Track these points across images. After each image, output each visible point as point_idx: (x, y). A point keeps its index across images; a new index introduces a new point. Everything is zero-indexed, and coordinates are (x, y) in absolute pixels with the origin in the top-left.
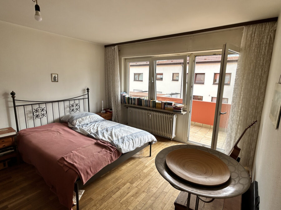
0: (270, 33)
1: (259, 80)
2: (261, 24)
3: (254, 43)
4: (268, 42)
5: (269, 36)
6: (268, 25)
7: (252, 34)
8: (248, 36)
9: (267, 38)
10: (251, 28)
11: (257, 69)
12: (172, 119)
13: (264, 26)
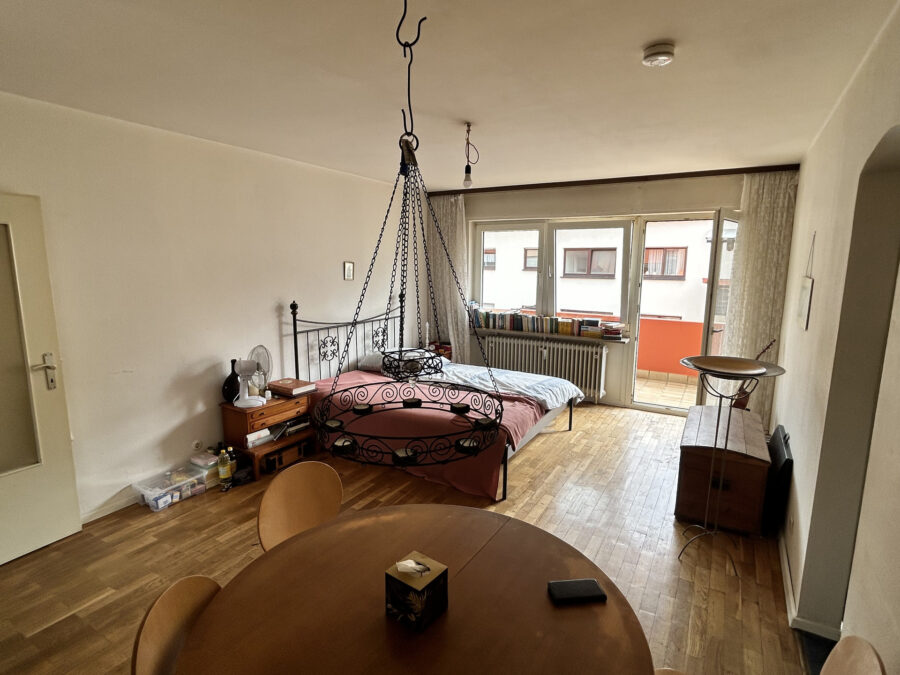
0: (789, 190)
1: (774, 270)
2: (772, 173)
3: (763, 206)
4: (786, 204)
5: (787, 196)
6: (785, 176)
7: (758, 189)
8: (753, 191)
9: (785, 197)
10: (757, 177)
11: (770, 251)
12: (598, 357)
13: (778, 178)
